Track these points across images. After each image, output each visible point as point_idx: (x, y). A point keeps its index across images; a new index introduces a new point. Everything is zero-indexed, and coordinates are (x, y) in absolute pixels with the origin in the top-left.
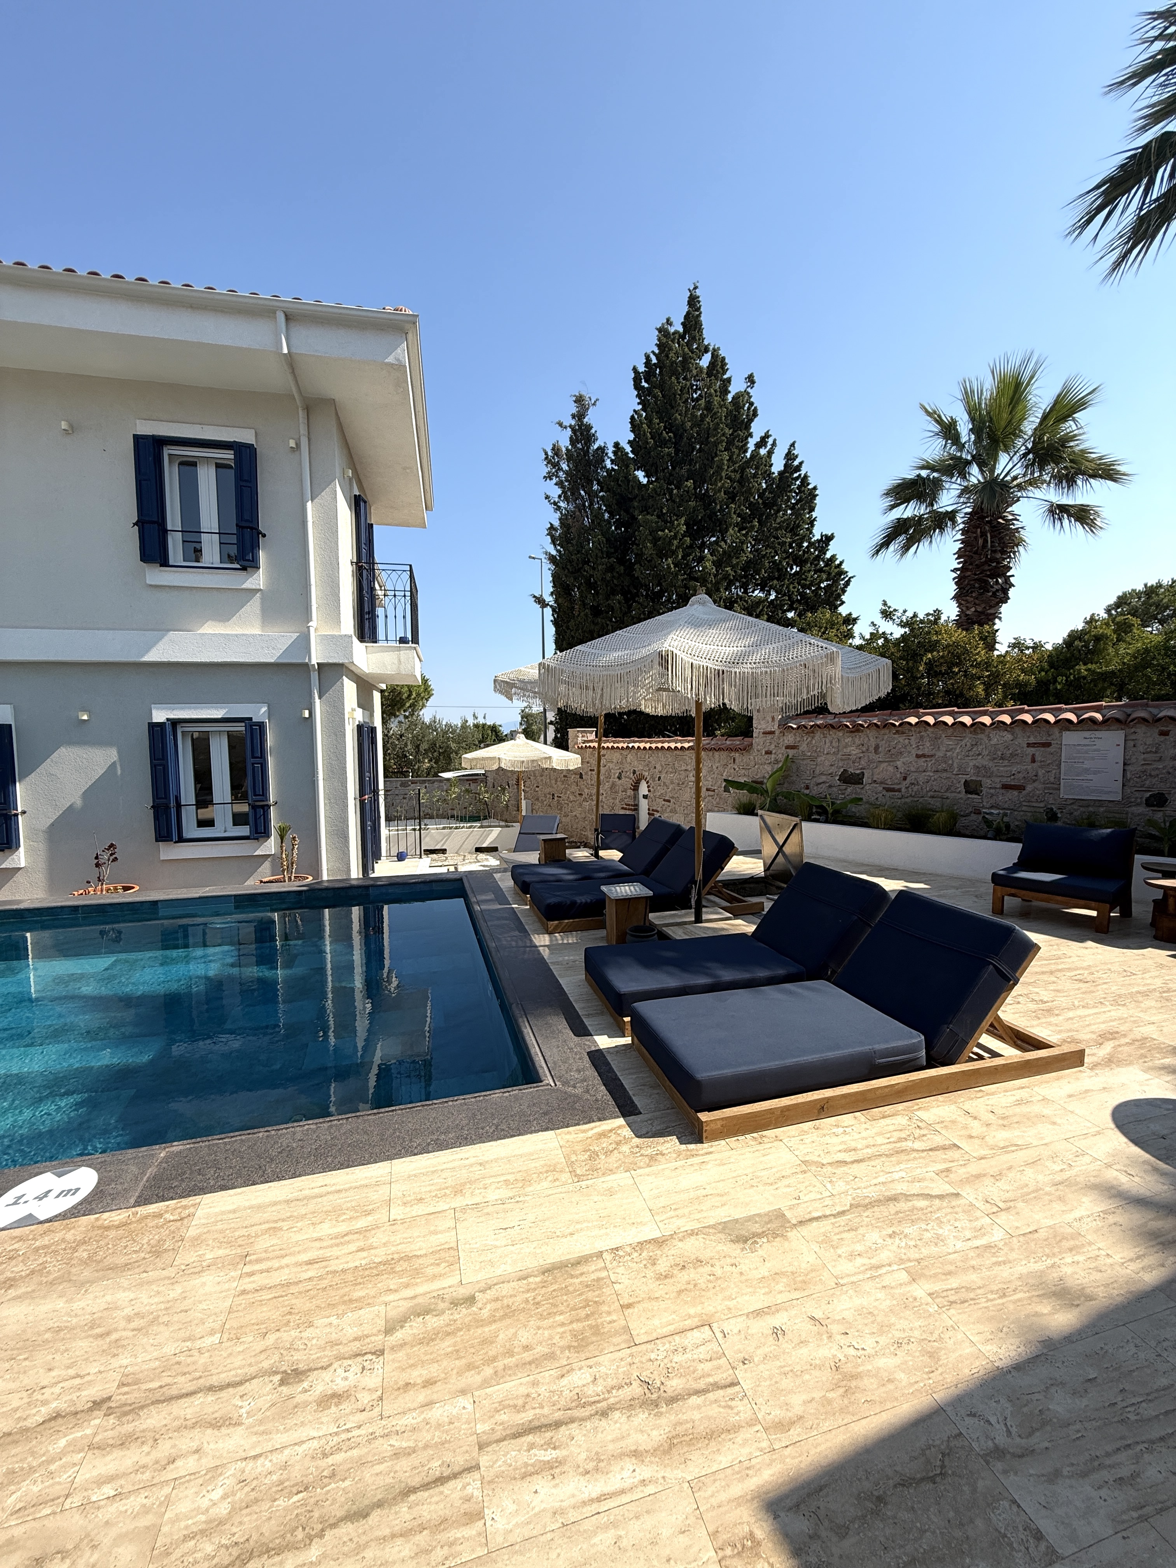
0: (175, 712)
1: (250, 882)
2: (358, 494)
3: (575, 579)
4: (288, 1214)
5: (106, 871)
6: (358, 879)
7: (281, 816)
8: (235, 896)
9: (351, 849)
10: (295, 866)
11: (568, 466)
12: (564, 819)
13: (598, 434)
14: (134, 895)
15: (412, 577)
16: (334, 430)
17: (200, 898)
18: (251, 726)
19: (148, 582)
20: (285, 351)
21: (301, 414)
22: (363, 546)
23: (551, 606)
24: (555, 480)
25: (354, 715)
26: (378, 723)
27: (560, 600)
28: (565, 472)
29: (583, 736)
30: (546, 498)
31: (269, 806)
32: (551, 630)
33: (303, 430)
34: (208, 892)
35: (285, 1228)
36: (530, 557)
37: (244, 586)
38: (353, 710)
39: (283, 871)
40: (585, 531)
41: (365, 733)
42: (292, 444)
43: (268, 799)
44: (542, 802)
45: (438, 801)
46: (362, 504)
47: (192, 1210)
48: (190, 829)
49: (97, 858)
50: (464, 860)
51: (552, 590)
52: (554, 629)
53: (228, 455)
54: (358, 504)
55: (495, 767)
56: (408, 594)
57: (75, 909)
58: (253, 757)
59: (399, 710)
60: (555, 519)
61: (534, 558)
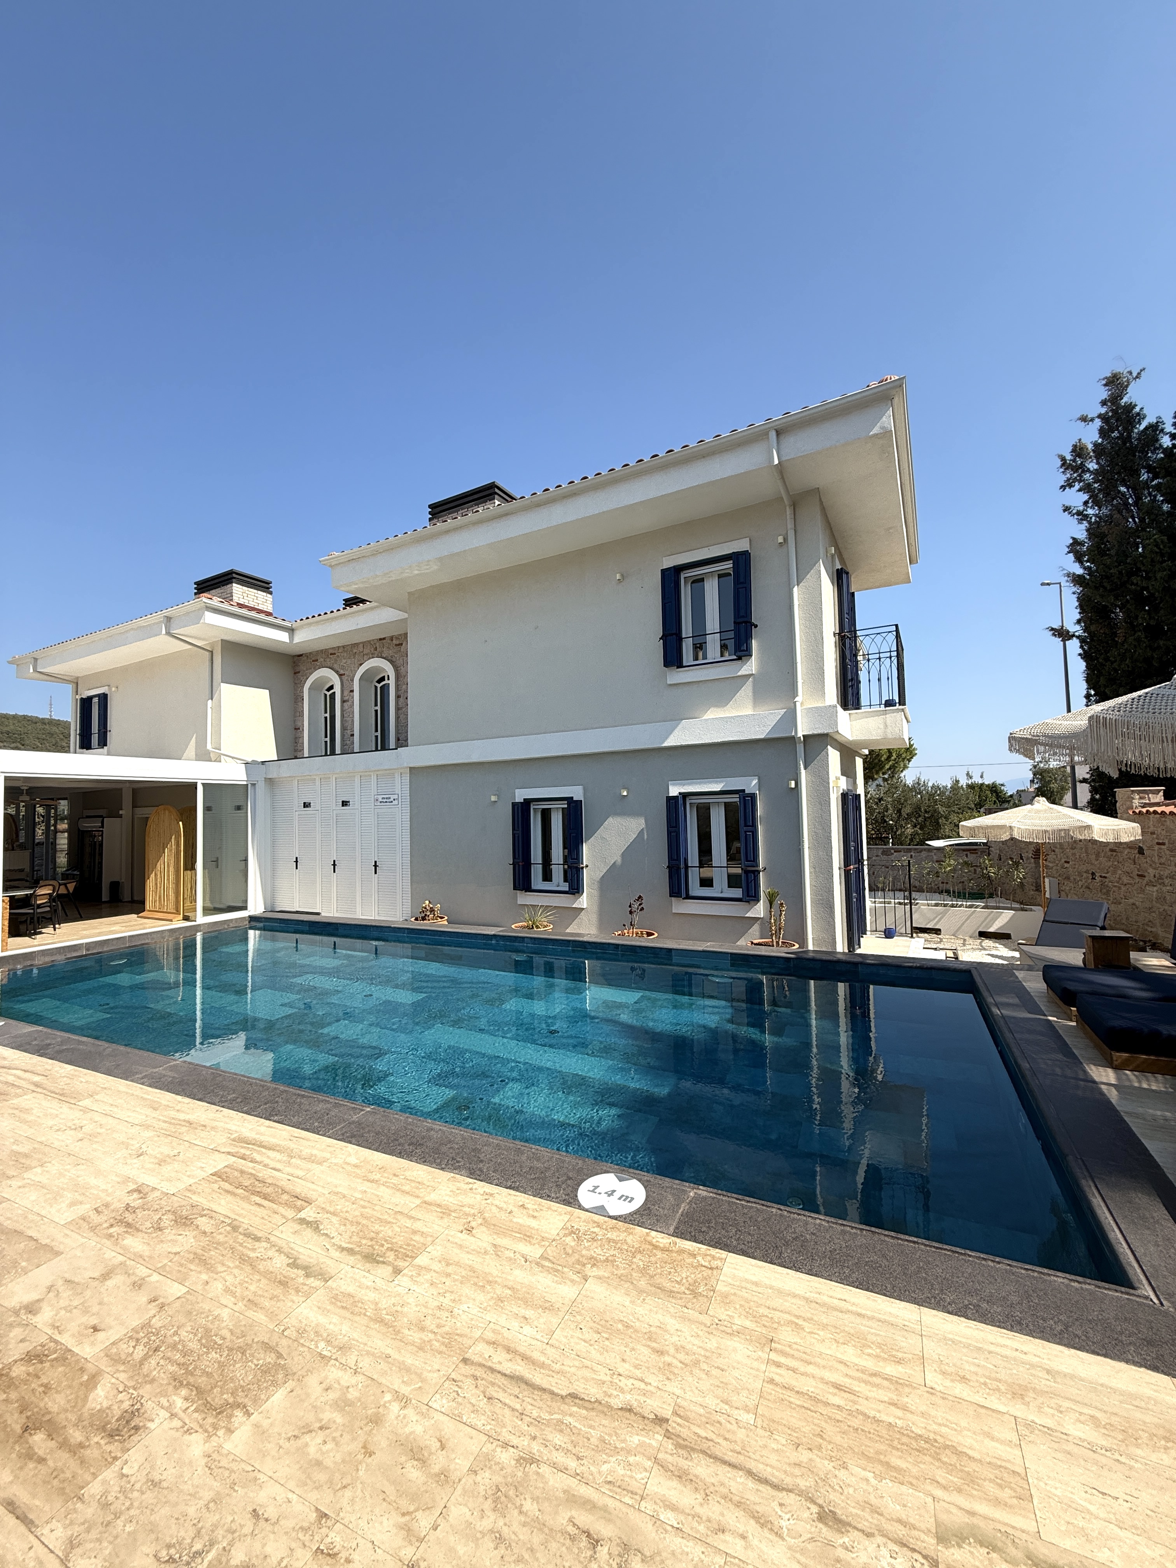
0: (685, 787)
1: (742, 942)
2: (840, 567)
3: (1116, 598)
4: (809, 1315)
5: (636, 918)
6: (844, 953)
7: (770, 882)
8: (732, 954)
9: (836, 921)
10: (782, 932)
11: (1098, 463)
12: (1112, 907)
13: (1145, 411)
14: (654, 941)
15: (898, 636)
16: (819, 517)
17: (704, 951)
18: (744, 797)
19: (669, 682)
20: (776, 462)
21: (789, 511)
22: (846, 616)
23: (1078, 637)
24: (1077, 486)
25: (838, 783)
26: (860, 791)
27: (1093, 628)
28: (1096, 473)
29: (1141, 798)
30: (1065, 511)
31: (759, 872)
32: (1078, 667)
33: (790, 525)
34: (710, 947)
35: (808, 1330)
36: (1043, 584)
37: (740, 674)
38: (838, 778)
39: (772, 935)
40: (1129, 537)
41: (849, 800)
42: (780, 539)
43: (758, 865)
44: (1075, 882)
45: (928, 874)
46: (844, 576)
47: (719, 1263)
48: (696, 889)
49: (630, 906)
50: (964, 945)
51: (1078, 617)
52: (1085, 664)
53: (728, 565)
54: (841, 578)
55: (1005, 837)
56: (895, 654)
57: (617, 946)
58: (746, 826)
59: (877, 773)
60: (1080, 531)
61: (1048, 584)
